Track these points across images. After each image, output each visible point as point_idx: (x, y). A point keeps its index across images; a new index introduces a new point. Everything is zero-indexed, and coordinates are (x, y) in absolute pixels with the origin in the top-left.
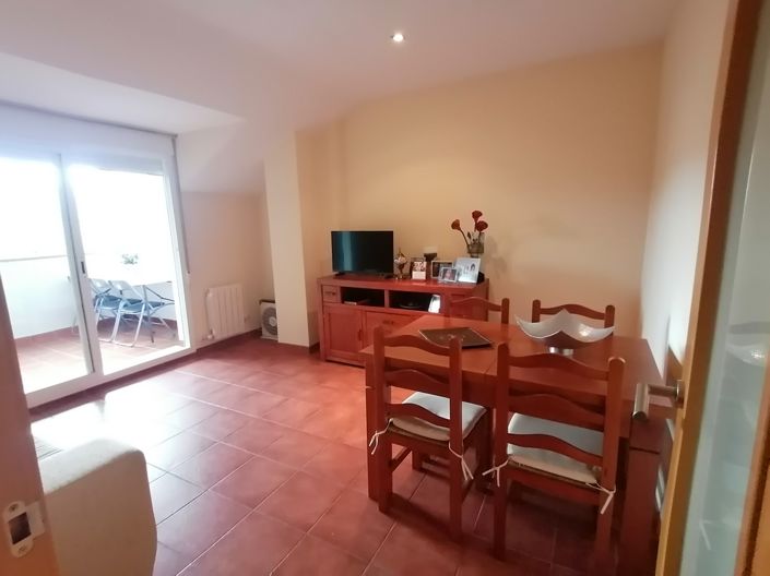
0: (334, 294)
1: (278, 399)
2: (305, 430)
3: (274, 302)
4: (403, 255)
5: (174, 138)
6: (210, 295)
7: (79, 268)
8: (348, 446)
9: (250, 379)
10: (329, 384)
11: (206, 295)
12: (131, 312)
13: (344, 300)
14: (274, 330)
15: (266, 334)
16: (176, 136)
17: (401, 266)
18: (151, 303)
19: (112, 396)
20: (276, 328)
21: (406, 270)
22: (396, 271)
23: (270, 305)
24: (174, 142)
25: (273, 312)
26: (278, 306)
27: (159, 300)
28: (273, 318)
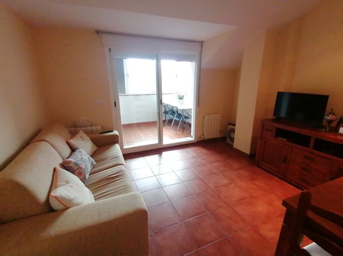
0: (271, 131)
1: (225, 181)
2: (237, 209)
3: (235, 125)
4: (333, 114)
5: (202, 43)
6: (206, 118)
7: (160, 102)
8: (261, 235)
9: (216, 164)
10: (257, 183)
11: (204, 117)
12: (177, 119)
13: (277, 136)
14: (232, 140)
15: (228, 140)
16: (203, 42)
17: (330, 122)
18: (184, 116)
19: (165, 154)
20: (234, 138)
21: (334, 124)
22: (325, 123)
23: (232, 127)
24: (202, 44)
25: (233, 131)
26: (237, 128)
27: (187, 116)
28: (233, 133)
